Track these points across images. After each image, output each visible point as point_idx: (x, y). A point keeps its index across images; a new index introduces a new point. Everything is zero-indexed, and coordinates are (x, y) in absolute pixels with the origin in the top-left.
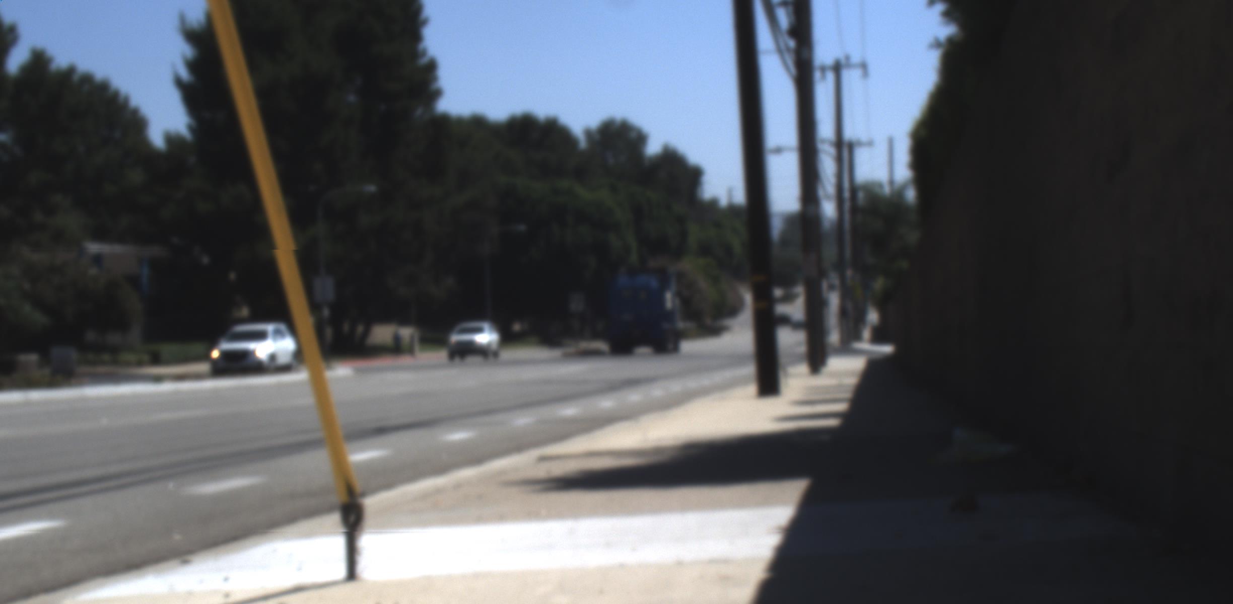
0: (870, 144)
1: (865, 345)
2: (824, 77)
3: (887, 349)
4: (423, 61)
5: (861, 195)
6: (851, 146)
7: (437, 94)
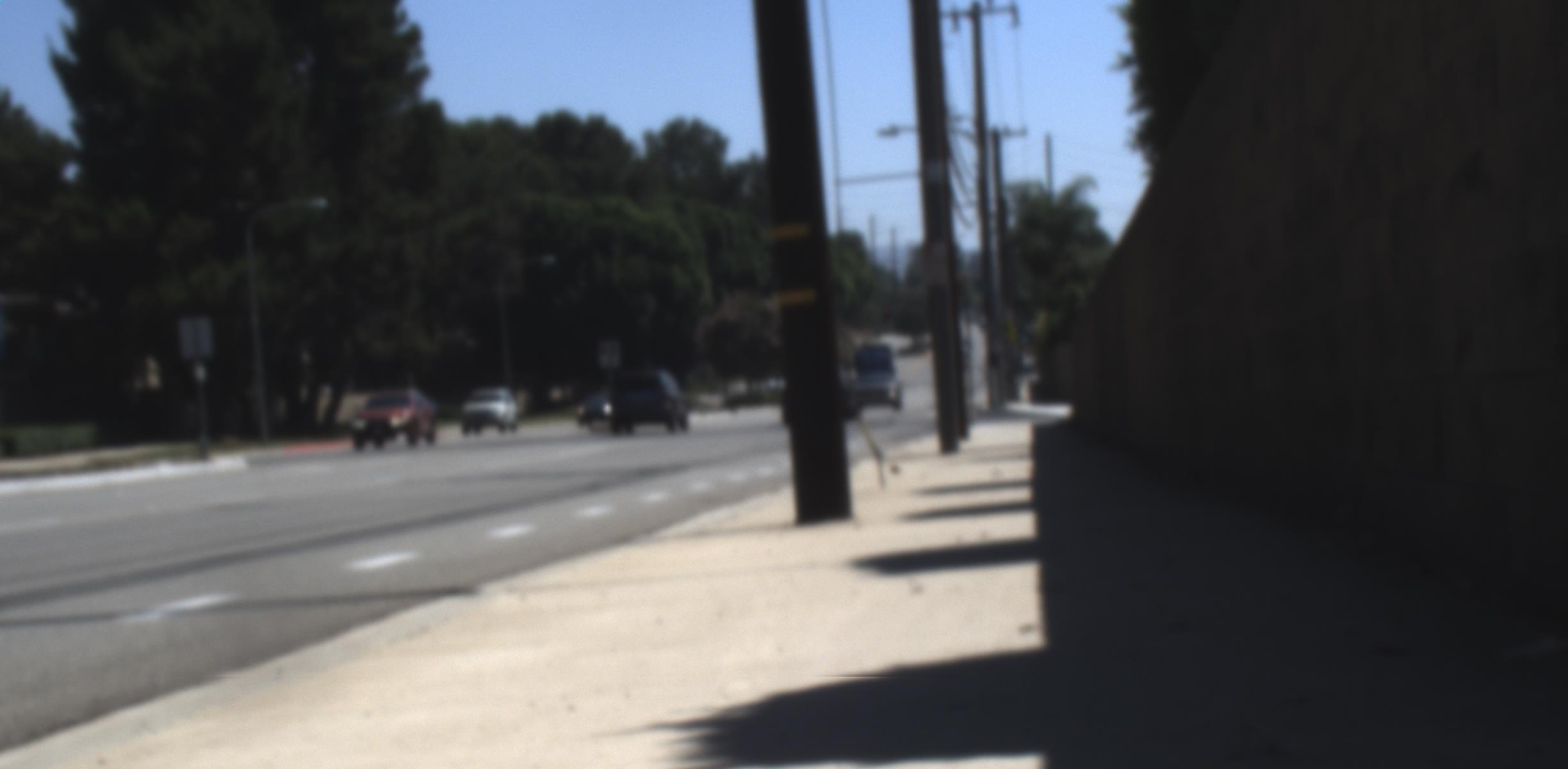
0: (1023, 133)
1: (1024, 406)
2: (956, 27)
3: (1061, 411)
4: (403, 29)
5: (1011, 202)
6: (997, 137)
7: (422, 74)
